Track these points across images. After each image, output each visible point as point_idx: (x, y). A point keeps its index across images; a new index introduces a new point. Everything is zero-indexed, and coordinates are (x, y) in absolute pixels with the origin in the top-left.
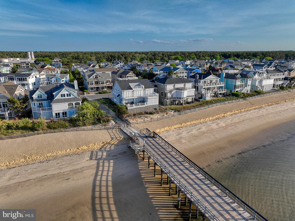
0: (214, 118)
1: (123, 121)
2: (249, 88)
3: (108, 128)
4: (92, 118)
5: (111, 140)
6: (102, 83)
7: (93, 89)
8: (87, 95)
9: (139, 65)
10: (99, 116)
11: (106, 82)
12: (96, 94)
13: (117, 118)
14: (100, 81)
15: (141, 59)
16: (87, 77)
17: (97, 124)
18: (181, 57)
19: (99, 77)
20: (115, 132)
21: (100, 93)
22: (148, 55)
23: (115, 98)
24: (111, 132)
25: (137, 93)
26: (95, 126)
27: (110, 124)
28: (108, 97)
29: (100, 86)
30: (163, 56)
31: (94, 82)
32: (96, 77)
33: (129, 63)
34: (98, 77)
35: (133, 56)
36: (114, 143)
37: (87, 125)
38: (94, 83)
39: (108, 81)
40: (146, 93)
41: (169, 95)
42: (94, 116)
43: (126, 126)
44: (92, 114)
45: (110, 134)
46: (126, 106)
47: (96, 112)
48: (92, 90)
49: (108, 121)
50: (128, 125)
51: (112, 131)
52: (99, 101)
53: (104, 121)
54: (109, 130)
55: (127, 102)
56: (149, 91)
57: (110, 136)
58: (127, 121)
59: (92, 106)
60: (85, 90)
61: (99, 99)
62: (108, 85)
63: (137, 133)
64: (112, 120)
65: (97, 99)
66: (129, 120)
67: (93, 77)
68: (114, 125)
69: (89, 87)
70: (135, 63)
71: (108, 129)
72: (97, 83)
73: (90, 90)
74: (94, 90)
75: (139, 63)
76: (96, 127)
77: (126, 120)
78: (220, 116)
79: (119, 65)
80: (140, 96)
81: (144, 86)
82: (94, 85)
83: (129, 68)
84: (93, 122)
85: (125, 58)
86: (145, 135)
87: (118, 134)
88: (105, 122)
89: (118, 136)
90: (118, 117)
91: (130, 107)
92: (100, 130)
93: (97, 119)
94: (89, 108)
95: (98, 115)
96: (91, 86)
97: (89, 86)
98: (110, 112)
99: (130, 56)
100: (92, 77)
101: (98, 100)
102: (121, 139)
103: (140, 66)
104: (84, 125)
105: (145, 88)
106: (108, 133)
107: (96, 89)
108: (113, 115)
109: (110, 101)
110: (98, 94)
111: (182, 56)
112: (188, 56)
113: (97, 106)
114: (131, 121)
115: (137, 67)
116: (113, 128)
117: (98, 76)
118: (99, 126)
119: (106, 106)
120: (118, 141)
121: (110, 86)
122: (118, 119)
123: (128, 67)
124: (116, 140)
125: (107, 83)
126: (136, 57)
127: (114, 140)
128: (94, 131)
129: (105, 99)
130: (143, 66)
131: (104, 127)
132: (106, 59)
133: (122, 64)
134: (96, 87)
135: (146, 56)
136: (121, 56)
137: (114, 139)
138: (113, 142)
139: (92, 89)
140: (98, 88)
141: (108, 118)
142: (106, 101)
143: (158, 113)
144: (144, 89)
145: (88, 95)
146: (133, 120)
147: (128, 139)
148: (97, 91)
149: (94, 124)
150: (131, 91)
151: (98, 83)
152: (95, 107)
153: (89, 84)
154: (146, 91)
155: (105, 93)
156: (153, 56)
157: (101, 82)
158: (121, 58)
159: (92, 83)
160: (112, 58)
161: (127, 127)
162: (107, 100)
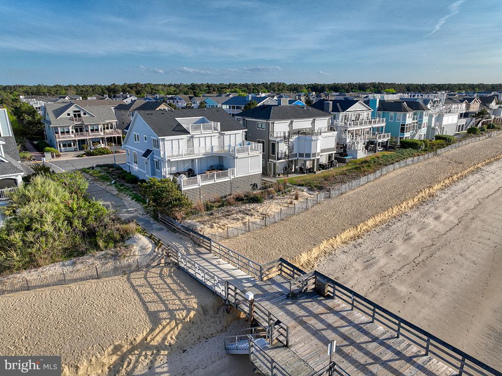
0: (416, 200)
1: (174, 231)
2: (423, 131)
3: (130, 266)
4: (63, 234)
5: (152, 330)
6: (92, 130)
7: (70, 145)
8: (53, 160)
10: (91, 222)
11: (104, 129)
12: (78, 156)
13: (152, 221)
14: (87, 126)
16: (51, 117)
17: (83, 254)
18: (242, 91)
19: (85, 114)
20: (160, 281)
21: (89, 154)
23: (136, 162)
24: (143, 281)
25: (202, 144)
26: (74, 264)
27: (136, 248)
28: (112, 163)
29: (89, 136)
30: (210, 89)
31: (70, 127)
32: (77, 115)
34: (82, 115)
36: (164, 339)
37: (41, 262)
38: (71, 130)
39: (108, 124)
40: (227, 143)
41: (283, 148)
42: (70, 223)
43: (192, 252)
44: (62, 218)
45: (139, 295)
46: (175, 181)
47: (79, 208)
48: (68, 148)
49: (124, 238)
50: (199, 246)
51: (145, 278)
52: (88, 173)
53: (110, 239)
54: (133, 275)
55: (174, 169)
56: (233, 137)
57: (144, 303)
58: (192, 231)
59: (60, 189)
60: (47, 148)
61: (88, 169)
62: (110, 134)
63: (248, 280)
64: (140, 232)
65: (81, 168)
66: (199, 228)
67: (69, 114)
68: (149, 251)
69: (58, 140)
71: (126, 271)
72: (79, 129)
73: (62, 148)
74: (73, 148)
76: (79, 266)
77: (188, 229)
78: (423, 195)
80: (210, 151)
81: (219, 123)
82: (73, 136)
84: (66, 246)
86: (279, 285)
87: (174, 293)
88: (116, 242)
89: (177, 302)
90: (156, 218)
91: (188, 184)
92: (98, 277)
93: (83, 233)
94: (52, 195)
95: (86, 219)
96: (64, 138)
97: (59, 138)
98: (126, 203)
100: (64, 115)
101: (83, 171)
102: (192, 314)
103: (175, 99)
104: (31, 263)
105: (221, 130)
106: (129, 291)
107: (77, 146)
108: (136, 214)
109: (120, 172)
110: (85, 157)
111: (243, 89)
112: (253, 89)
113: (81, 187)
114: (207, 231)
116: (148, 266)
117: (82, 113)
118: (91, 263)
119: (111, 184)
120: (180, 326)
121: (114, 137)
122: (157, 225)
124: (173, 323)
125: (106, 130)
127: (164, 328)
128: (73, 286)
129: (106, 168)
130: (180, 99)
131: (110, 265)
134: (77, 139)
137: (164, 323)
138: (162, 335)
139: (67, 144)
140: (82, 142)
141: (125, 226)
142: (108, 173)
143: (272, 198)
144: (219, 133)
145: (56, 159)
146: (212, 227)
147: (218, 309)
148: (81, 149)
149: (72, 253)
150: (185, 137)
151: (81, 131)
152: (74, 191)
153: (57, 133)
154: (226, 138)
155: (104, 153)
157: (90, 128)
159: (66, 130)
161: (199, 254)
162: (111, 169)
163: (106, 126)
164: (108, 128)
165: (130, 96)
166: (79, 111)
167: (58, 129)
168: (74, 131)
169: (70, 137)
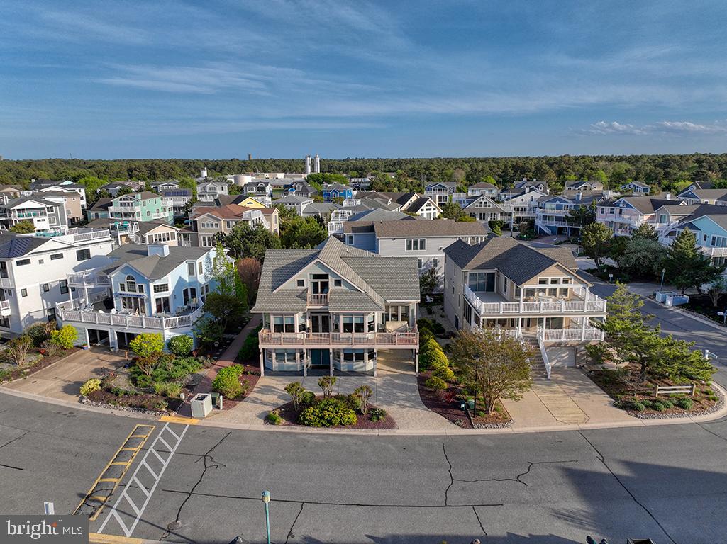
9: (608, 203)
14: (336, 316)
15: (614, 175)
19: (338, 283)
22: (640, 164)
31: (298, 316)
32: (320, 285)
33: (566, 194)
34: (332, 286)
35: (586, 166)
38: (298, 323)
67: (301, 283)
69: (263, 345)
70: (590, 193)
72: (320, 322)
75: (610, 194)
79: (526, 197)
83: (562, 213)
85: (560, 173)
96: (279, 340)
97: (268, 340)
99: (577, 167)
100: (291, 284)
103: (617, 205)
115: (600, 208)
117: (331, 281)
123: (559, 208)
126: (596, 170)
130: (628, 206)
132: (497, 177)
133: (536, 195)
134: (310, 347)
135: (632, 168)
136: (546, 167)
153: (265, 328)
156: (660, 165)
157: (342, 321)
158: (544, 173)
159: (286, 322)
160: (515, 172)
163: (391, 311)
164: (395, 316)
165: (531, 190)
166: (326, 277)
167: (269, 319)
168: (309, 324)
169: (294, 341)
